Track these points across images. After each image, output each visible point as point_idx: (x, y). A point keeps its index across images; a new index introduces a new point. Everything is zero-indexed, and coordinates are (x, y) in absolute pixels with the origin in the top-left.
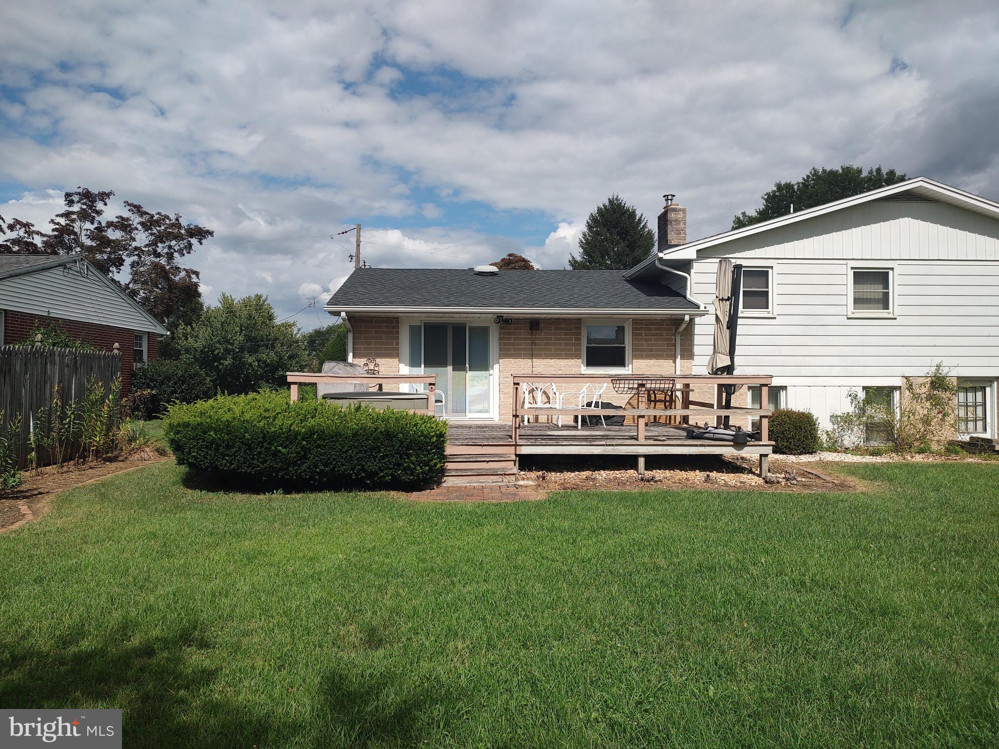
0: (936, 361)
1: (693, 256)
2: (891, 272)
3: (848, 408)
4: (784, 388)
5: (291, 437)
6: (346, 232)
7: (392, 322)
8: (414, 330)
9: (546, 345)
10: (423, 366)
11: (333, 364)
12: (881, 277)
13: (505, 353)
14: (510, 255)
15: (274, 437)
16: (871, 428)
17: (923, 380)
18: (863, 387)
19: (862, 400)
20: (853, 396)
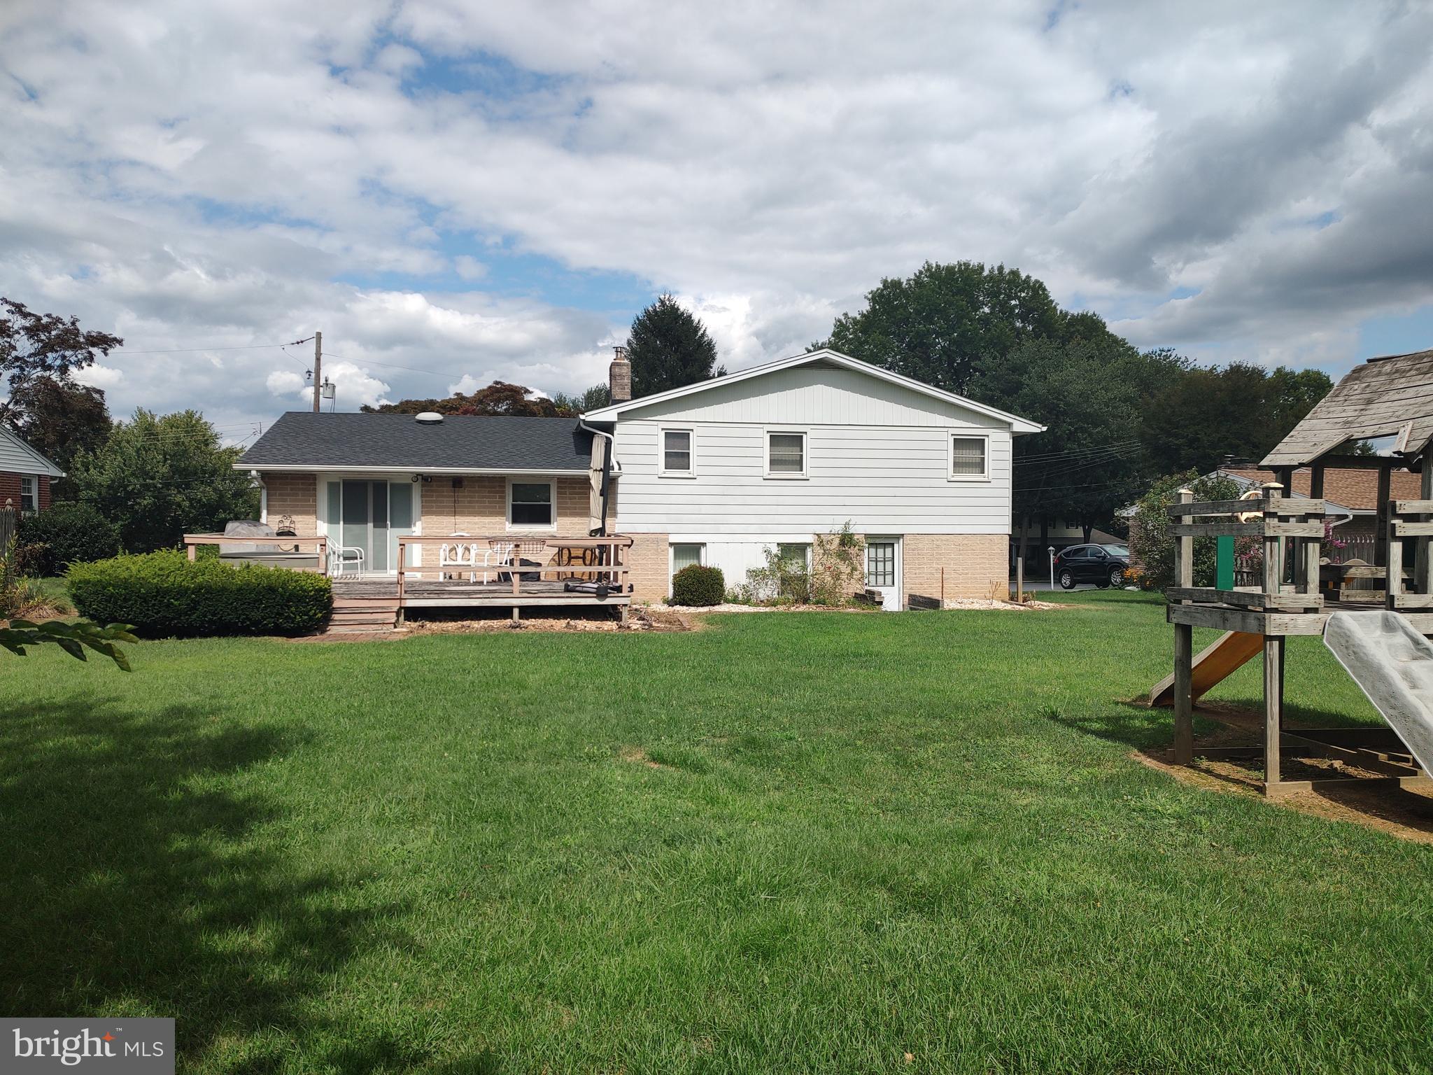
0: (847, 519)
1: (615, 419)
2: (804, 436)
3: (762, 563)
4: (704, 544)
5: (182, 592)
6: (302, 342)
7: (310, 480)
8: (333, 487)
9: (469, 502)
10: (342, 523)
11: (236, 524)
12: (796, 440)
13: (427, 511)
14: (497, 383)
15: (167, 592)
16: (785, 581)
17: (832, 537)
18: (778, 544)
19: (776, 556)
20: (768, 552)
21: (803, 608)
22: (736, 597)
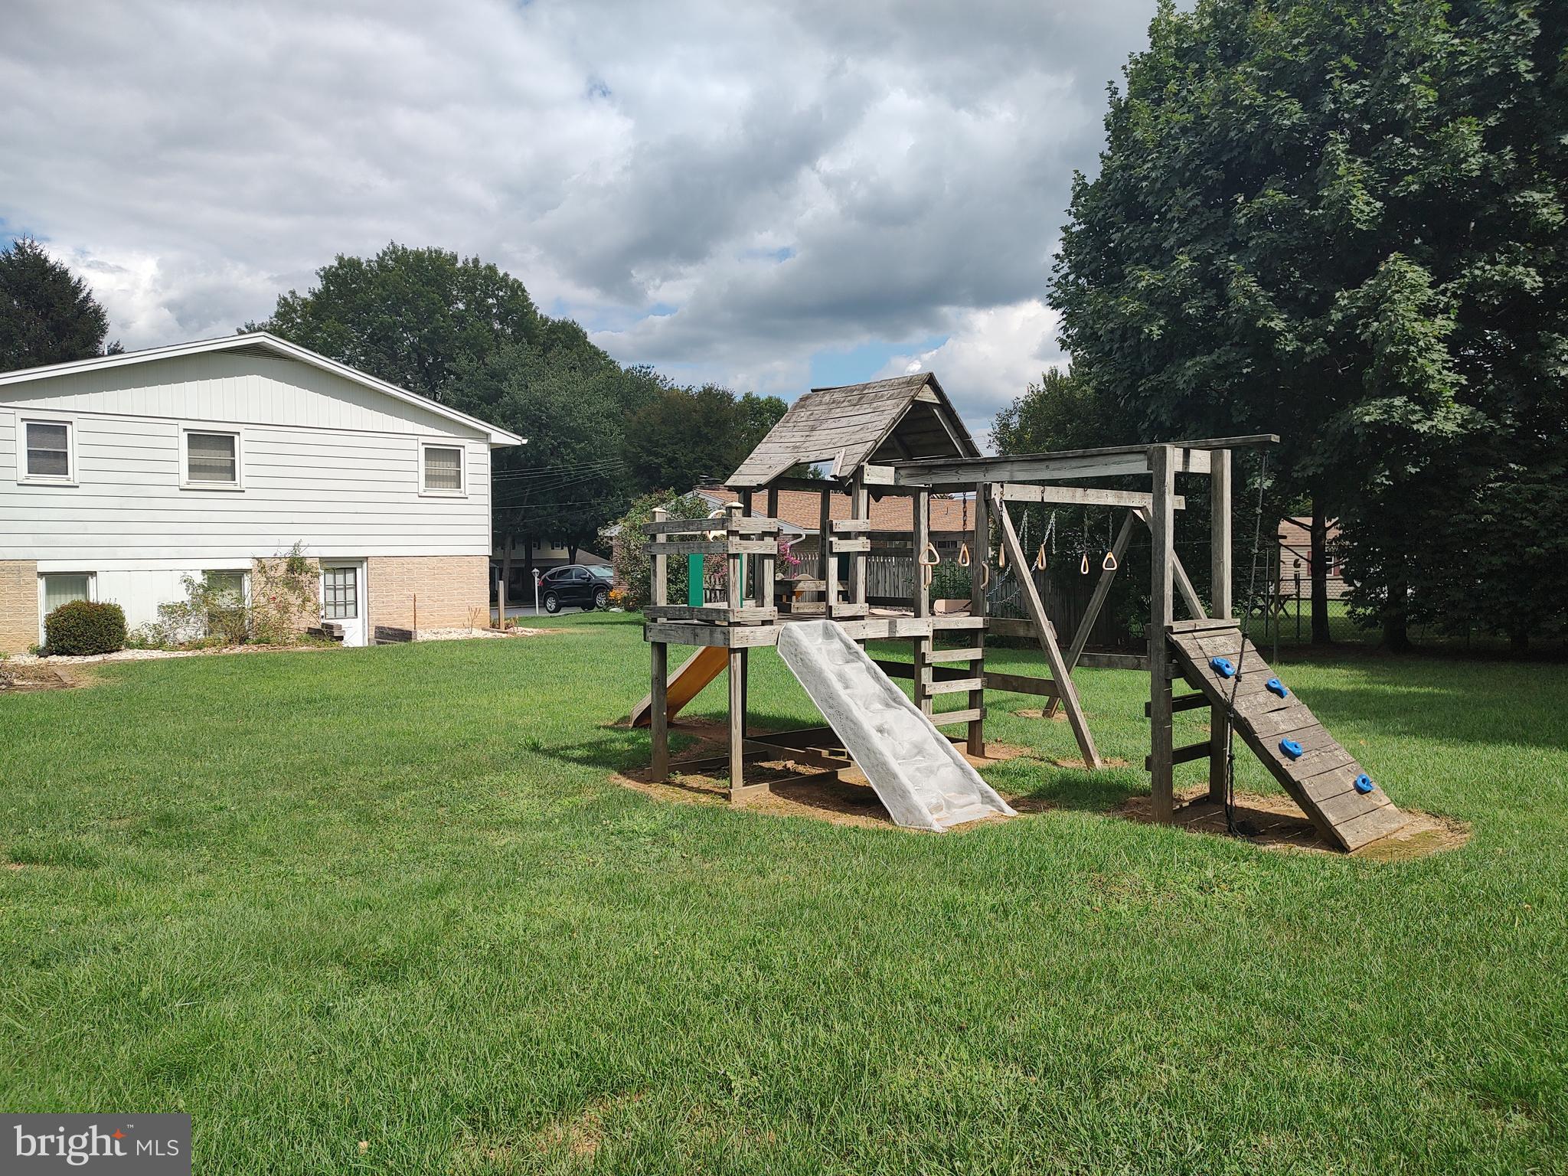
0: (296, 540)
2: (236, 437)
4: (93, 574)
12: (226, 441)
16: (214, 617)
17: (278, 561)
18: (204, 572)
19: (201, 586)
20: (188, 582)
21: (239, 649)
22: (145, 640)
